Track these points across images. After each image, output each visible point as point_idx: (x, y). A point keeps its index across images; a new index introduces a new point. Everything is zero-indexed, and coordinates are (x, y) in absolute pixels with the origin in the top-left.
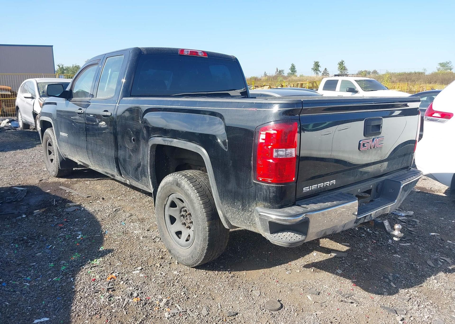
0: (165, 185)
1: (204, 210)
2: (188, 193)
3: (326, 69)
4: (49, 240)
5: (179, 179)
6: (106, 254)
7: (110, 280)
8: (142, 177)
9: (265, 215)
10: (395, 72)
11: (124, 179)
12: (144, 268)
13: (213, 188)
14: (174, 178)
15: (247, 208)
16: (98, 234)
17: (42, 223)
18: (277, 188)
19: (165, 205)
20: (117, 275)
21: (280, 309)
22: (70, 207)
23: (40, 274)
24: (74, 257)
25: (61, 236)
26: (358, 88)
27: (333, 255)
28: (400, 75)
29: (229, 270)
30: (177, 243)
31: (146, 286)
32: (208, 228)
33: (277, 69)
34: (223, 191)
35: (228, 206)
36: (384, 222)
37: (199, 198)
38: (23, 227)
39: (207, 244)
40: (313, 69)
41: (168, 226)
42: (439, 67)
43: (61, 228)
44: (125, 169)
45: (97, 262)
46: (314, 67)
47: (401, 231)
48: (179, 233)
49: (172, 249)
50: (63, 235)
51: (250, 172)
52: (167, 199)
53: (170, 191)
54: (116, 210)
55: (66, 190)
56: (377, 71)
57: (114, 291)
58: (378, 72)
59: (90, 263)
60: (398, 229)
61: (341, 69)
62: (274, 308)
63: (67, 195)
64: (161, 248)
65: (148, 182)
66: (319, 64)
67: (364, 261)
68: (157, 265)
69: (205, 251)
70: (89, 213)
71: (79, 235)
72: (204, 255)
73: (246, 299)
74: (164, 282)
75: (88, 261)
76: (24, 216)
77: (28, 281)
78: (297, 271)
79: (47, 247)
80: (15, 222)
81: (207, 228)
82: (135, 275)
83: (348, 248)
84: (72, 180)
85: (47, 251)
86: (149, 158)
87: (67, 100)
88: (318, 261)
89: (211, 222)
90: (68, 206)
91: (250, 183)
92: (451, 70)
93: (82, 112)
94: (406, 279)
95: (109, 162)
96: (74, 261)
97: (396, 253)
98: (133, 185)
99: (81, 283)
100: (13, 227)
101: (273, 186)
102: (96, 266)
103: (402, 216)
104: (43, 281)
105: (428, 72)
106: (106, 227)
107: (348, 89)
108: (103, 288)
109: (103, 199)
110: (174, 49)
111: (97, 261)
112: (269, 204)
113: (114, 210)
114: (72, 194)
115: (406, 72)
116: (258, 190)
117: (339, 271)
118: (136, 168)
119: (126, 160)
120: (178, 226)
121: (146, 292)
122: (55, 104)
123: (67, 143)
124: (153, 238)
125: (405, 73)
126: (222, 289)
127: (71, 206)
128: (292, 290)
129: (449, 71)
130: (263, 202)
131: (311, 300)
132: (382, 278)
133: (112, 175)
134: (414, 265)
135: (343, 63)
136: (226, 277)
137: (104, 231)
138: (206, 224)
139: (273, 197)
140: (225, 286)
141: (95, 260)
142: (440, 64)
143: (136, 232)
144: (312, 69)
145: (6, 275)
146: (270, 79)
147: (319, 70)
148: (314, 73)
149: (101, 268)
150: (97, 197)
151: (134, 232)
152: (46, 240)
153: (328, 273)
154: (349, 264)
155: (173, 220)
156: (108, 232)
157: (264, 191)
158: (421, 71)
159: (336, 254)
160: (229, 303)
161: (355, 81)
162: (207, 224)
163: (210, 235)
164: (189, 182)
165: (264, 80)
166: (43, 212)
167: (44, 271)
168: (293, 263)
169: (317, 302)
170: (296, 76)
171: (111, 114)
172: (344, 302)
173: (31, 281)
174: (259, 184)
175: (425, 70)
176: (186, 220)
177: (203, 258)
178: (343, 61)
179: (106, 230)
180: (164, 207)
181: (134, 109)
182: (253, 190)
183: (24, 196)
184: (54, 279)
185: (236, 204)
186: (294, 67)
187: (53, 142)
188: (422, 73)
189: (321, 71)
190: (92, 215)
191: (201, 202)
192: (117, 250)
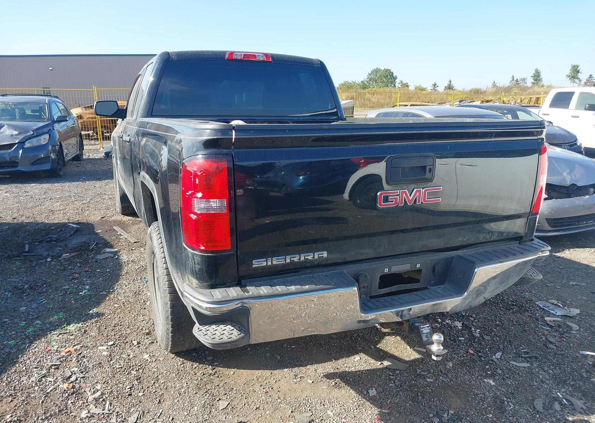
1: (166, 277)
2: (155, 252)
3: (591, 76)
7: (64, 354)
9: (187, 297)
12: (116, 345)
16: (106, 292)
17: (59, 270)
18: (201, 258)
19: (153, 264)
20: (78, 348)
24: (55, 317)
25: (64, 289)
27: (386, 363)
31: (97, 369)
33: (513, 77)
36: (422, 327)
37: (164, 260)
38: (37, 273)
39: (170, 325)
40: (569, 76)
46: (571, 73)
47: (445, 344)
50: (68, 287)
55: (118, 232)
57: (56, 370)
59: (64, 327)
60: (439, 343)
63: (115, 238)
66: (578, 69)
67: (427, 382)
68: (134, 342)
70: (119, 263)
71: (85, 289)
73: (201, 410)
74: (121, 367)
75: (64, 325)
76: (49, 260)
78: (309, 381)
79: (40, 300)
80: (34, 266)
81: (169, 302)
82: (98, 352)
83: (417, 356)
85: (34, 306)
88: (354, 370)
89: (173, 295)
90: (104, 252)
91: (182, 247)
96: (49, 323)
99: (32, 352)
100: (27, 272)
101: (197, 255)
102: (67, 333)
103: (554, 315)
106: (122, 283)
107: (587, 105)
108: (48, 363)
111: (74, 326)
112: (197, 281)
114: (121, 238)
116: (187, 259)
117: (373, 392)
121: (89, 378)
127: (107, 252)
130: (191, 277)
132: (431, 415)
134: (506, 403)
137: (116, 288)
139: (199, 271)
140: (191, 386)
141: (72, 325)
144: (567, 75)
146: (499, 91)
147: (579, 78)
148: (569, 82)
149: (69, 337)
152: (46, 292)
154: (399, 383)
156: (118, 290)
157: (190, 260)
159: (390, 363)
162: (169, 297)
163: (172, 313)
164: (159, 237)
165: (490, 93)
166: (72, 257)
167: (9, 331)
168: (314, 367)
170: (543, 86)
171: (130, 139)
174: (186, 249)
177: (170, 343)
179: (119, 287)
180: (152, 266)
183: (69, 235)
184: (9, 342)
186: (538, 73)
189: (581, 78)
191: (164, 266)
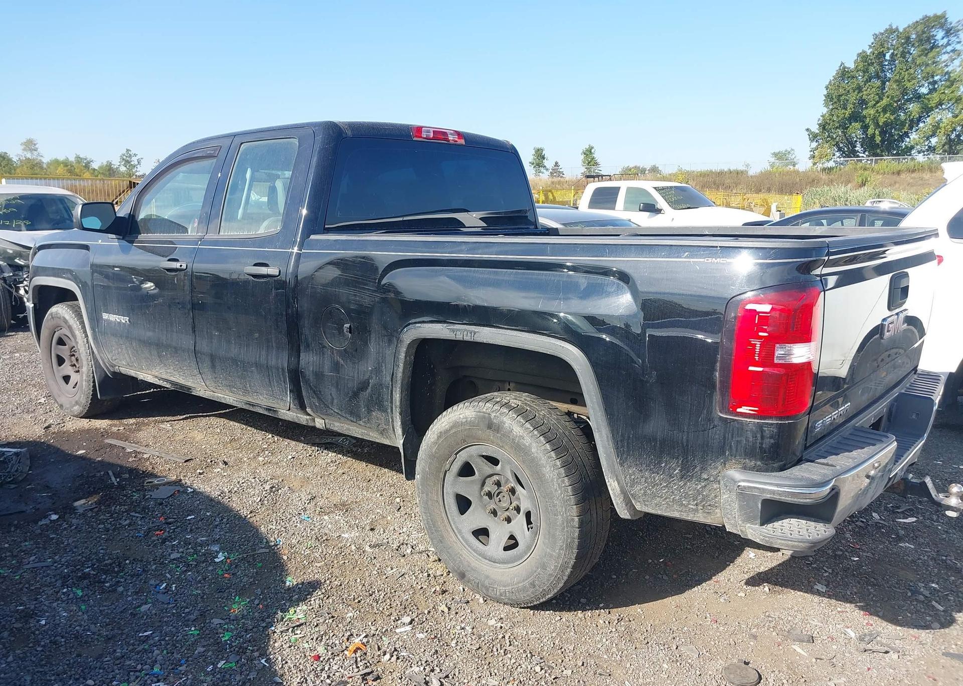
0: (452, 428)
1: (566, 479)
2: (524, 445)
3: (556, 163)
4: (149, 570)
5: (493, 415)
6: (310, 594)
7: (353, 655)
8: (369, 411)
9: (755, 488)
10: (693, 169)
11: (308, 417)
12: (416, 619)
13: (599, 431)
14: (480, 412)
15: (696, 472)
16: (262, 548)
17: (111, 531)
18: (780, 428)
19: (446, 472)
20: (365, 640)
21: (760, 682)
22: (157, 487)
23: (179, 656)
24: (235, 606)
25: (174, 559)
26: (661, 203)
27: (787, 553)
28: (703, 175)
29: (601, 605)
30: (480, 555)
31: (447, 661)
32: (577, 520)
34: (629, 437)
35: (641, 470)
37: (553, 454)
38: (68, 544)
39: (575, 555)
40: (533, 164)
41: (453, 520)
42: (773, 160)
43: (164, 541)
44: (317, 393)
45: (298, 613)
46: (534, 159)
48: (482, 533)
49: (469, 569)
50: (179, 555)
51: (711, 396)
52: (451, 459)
53: (465, 441)
54: (272, 488)
55: (123, 448)
56: (658, 168)
57: (379, 681)
58: (660, 169)
59: (282, 617)
61: (589, 163)
62: (747, 680)
63: (134, 459)
64: (426, 569)
65: (391, 423)
66: (543, 154)
67: (854, 561)
68: (440, 609)
69: (569, 570)
70: (212, 500)
71: (218, 552)
72: (565, 578)
73: (676, 665)
74: (480, 648)
75: (275, 613)
76: (54, 517)
77: (160, 677)
78: (739, 595)
79: (156, 588)
80: (40, 534)
82: (405, 637)
84: (125, 421)
85: (161, 597)
86: (401, 369)
87: (123, 239)
88: (767, 569)
89: (582, 506)
90: (151, 486)
91: (710, 420)
92: (794, 165)
93: (181, 266)
94: (952, 591)
95: (267, 380)
96: (242, 618)
97: (900, 539)
98: (335, 429)
99: (290, 668)
100: (41, 546)
101: (772, 424)
102: (302, 624)
104: (195, 673)
105: (754, 171)
106: (268, 527)
107: (642, 205)
108: (348, 675)
109: (225, 463)
110: (401, 125)
111: (295, 611)
112: (759, 463)
113: (267, 487)
114: (145, 456)
115: (714, 171)
116: (732, 435)
117: (820, 587)
118: (353, 392)
119: (323, 375)
120: (476, 518)
121: (455, 675)
122: (86, 247)
123: (127, 337)
124: (395, 546)
125: (711, 171)
126: (614, 650)
127: (160, 485)
128: (755, 637)
129: (792, 167)
130: (745, 459)
131: (806, 655)
132: (909, 594)
133: (269, 410)
134: (948, 561)
135: (593, 151)
136: (607, 622)
137: (272, 539)
138: (574, 511)
139: (771, 447)
140: (616, 642)
141: (290, 610)
142: (775, 155)
143: (346, 535)
144: (530, 163)
145: (92, 667)
147: (545, 167)
148: (534, 171)
149: (317, 629)
150: (209, 461)
151: (343, 535)
152: (144, 570)
153: (802, 593)
154: (830, 571)
155: (464, 504)
156: (281, 541)
157: (750, 435)
158: (741, 168)
160: (647, 680)
161: (655, 188)
162: (576, 510)
163: (580, 535)
164: (522, 421)
166: (99, 503)
167: (184, 649)
168: (722, 577)
169: (821, 659)
171: (280, 271)
172: (869, 652)
173: (167, 676)
174: (734, 420)
175: (747, 166)
176: (497, 503)
177: (561, 585)
178: (593, 148)
179: (276, 536)
180: (442, 475)
181: (354, 262)
182: (716, 434)
183: (28, 468)
184: (219, 666)
185: (665, 465)
187: (78, 338)
188: (742, 172)
189: (548, 167)
190: (219, 503)
191: (558, 463)
192: (328, 582)
